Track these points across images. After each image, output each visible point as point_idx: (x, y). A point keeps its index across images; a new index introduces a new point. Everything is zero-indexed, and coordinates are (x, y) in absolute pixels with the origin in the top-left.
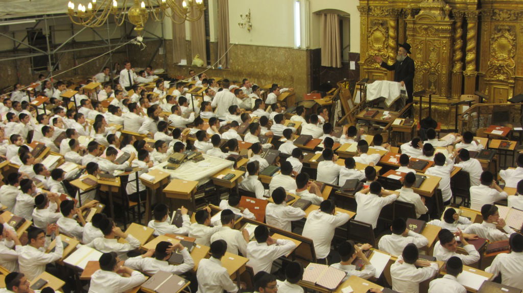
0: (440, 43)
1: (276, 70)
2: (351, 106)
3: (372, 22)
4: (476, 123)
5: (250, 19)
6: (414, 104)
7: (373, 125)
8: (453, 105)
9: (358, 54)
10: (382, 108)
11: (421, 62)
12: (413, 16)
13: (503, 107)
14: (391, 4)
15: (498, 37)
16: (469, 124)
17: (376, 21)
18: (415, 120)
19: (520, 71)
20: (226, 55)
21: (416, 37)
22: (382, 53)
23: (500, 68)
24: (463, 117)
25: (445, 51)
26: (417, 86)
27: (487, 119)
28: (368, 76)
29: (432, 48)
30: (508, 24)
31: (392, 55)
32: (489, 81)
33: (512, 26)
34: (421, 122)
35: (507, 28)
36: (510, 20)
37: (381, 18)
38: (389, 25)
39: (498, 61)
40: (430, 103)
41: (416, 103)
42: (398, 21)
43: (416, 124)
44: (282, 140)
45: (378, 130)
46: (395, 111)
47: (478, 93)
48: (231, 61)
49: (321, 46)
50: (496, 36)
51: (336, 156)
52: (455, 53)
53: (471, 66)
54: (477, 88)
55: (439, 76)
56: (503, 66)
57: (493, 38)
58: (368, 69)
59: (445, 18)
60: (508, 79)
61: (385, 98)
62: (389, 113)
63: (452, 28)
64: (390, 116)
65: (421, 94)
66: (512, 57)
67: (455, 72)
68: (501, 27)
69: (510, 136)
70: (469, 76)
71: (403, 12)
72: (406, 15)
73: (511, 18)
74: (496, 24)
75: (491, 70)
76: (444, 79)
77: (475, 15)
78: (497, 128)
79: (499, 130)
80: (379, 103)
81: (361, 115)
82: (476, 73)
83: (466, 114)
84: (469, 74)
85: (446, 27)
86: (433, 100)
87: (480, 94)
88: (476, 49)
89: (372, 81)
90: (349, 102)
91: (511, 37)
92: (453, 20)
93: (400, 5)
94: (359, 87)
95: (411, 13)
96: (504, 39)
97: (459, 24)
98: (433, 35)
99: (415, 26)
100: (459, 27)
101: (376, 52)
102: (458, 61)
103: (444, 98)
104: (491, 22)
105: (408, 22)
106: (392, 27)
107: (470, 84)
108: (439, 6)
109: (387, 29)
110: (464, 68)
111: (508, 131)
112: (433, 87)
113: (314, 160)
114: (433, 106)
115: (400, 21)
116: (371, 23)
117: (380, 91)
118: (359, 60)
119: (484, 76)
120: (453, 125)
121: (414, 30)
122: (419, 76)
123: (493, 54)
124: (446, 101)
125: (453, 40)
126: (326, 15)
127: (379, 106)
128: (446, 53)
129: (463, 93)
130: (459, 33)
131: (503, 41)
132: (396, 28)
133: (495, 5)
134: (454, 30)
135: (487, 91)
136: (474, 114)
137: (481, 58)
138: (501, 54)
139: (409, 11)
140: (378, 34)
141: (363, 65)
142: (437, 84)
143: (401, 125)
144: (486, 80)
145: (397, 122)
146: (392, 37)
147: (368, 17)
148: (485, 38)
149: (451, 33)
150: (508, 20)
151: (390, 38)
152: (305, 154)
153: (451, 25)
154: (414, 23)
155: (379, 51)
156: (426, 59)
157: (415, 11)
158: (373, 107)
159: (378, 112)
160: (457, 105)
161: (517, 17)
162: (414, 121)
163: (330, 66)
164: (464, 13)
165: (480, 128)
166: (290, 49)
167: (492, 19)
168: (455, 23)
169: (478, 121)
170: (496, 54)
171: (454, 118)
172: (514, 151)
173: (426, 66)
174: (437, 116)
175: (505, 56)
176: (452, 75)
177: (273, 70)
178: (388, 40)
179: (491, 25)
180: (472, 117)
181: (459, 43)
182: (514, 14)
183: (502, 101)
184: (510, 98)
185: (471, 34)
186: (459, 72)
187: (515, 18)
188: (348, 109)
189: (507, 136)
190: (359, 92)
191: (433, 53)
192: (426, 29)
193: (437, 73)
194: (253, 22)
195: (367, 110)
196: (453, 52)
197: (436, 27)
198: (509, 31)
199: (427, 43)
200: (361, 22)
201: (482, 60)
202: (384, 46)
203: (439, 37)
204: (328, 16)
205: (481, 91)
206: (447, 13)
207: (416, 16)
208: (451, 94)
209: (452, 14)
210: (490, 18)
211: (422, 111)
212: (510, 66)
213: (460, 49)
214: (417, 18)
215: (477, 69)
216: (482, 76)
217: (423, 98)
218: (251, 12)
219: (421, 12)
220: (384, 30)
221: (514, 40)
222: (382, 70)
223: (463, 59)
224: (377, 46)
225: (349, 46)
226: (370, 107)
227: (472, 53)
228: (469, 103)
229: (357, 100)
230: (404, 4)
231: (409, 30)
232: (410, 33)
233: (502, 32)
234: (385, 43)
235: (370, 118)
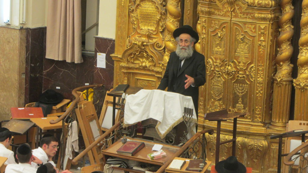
0: (255, 28)
2: (96, 134)
6: (207, 134)
7: (135, 168)
8: (274, 138)
9: (110, 40)
10: (151, 139)
11: (220, 59)
18: (208, 162)
21: (213, 17)
22: (154, 40)
24: (290, 160)
25: (264, 43)
26: (213, 103)
28: (128, 80)
29: (242, 37)
31: (171, 45)
34: (219, 166)
40: (235, 133)
41: (211, 132)
43: (210, 169)
46: (173, 145)
49: (47, 24)
52: (280, 47)
53: (306, 71)
55: (252, 86)
58: (129, 68)
61: (156, 121)
62: (162, 148)
63: (276, 4)
64: (165, 154)
65: (219, 116)
67: (279, 80)
70: (303, 88)
76: (260, 92)
80: (145, 129)
81: (113, 149)
83: (296, 154)
84: (302, 85)
85: (267, 2)
86: (240, 127)
89: (136, 90)
90: (93, 125)
94: (111, 99)
98: (244, 14)
100: (288, 3)
101: (144, 39)
102: (284, 61)
103: (260, 124)
110: (294, 73)
112: (240, 105)
114: (239, 139)
117: (147, 108)
118: (113, 52)
120: (272, 172)
121: (211, 3)
122: (216, 84)
124: (262, 130)
125: (277, 25)
127: (145, 135)
128: (264, 46)
129: (291, 117)
130: (288, 12)
134: (279, 7)
140: (148, 7)
141: (120, 60)
142: (247, 100)
143: (184, 170)
145: (177, 164)
146: (171, 14)
149: (274, 11)
151: (168, 15)
155: (149, 37)
156: (230, 56)
158: (136, 136)
159: (143, 145)
160: (281, 139)
162: (205, 164)
163: (61, 59)
171: (276, 162)
173: (229, 68)
174: (245, 156)
176: (275, 85)
178: (165, 19)
180: (306, 159)
181: (288, 29)
186: (286, 81)
188: (91, 137)
190: (110, 108)
191: (242, 46)
192: (231, 3)
193: (249, 80)
195: (125, 142)
196: (277, 44)
197: (250, 1)
199: (231, 28)
202: (157, 28)
203: (253, 18)
208: (271, 117)
211: (221, 146)
213: (288, 40)
217: (222, 123)
220: (159, 1)
222: (153, 71)
223: (293, 59)
224: (145, 28)
225: (97, 25)
226: (130, 135)
228: (302, 136)
229: (107, 123)
231: (202, 4)
232: (203, 9)
234: (161, 24)
235: (130, 155)
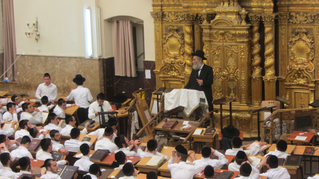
0: (238, 48)
1: (67, 81)
2: (148, 117)
3: (166, 28)
4: (279, 130)
5: (37, 28)
6: (214, 113)
7: (173, 136)
8: (254, 112)
9: (153, 62)
10: (181, 118)
11: (218, 68)
12: (209, 21)
13: (305, 112)
14: (186, 10)
15: (296, 41)
16: (272, 131)
17: (171, 27)
18: (217, 130)
20: (13, 67)
21: (212, 43)
22: (179, 60)
23: (300, 72)
24: (265, 124)
26: (216, 94)
27: (290, 125)
28: (165, 85)
29: (230, 54)
30: (305, 26)
31: (188, 62)
32: (289, 85)
33: (309, 29)
34: (223, 131)
35: (304, 30)
36: (307, 23)
37: (176, 24)
38: (184, 32)
39: (297, 64)
40: (231, 111)
41: (217, 111)
42: (193, 26)
43: (218, 133)
44: (77, 156)
45: (178, 142)
46: (195, 121)
47: (279, 98)
48: (18, 73)
49: (114, 55)
50: (294, 39)
51: (137, 171)
52: (253, 58)
53: (270, 71)
54: (277, 94)
55: (239, 82)
56: (303, 70)
57: (291, 42)
58: (165, 78)
59: (241, 22)
60: (308, 83)
61: (183, 108)
62: (189, 123)
63: (249, 33)
64: (190, 126)
65: (221, 101)
66: (311, 61)
67: (254, 77)
68: (299, 30)
69: (314, 141)
70: (269, 81)
71: (198, 18)
72: (201, 20)
73: (307, 21)
74: (294, 27)
75: (290, 75)
76: (244, 86)
77: (272, 19)
78: (301, 134)
79: (302, 135)
80: (178, 112)
81: (160, 126)
82: (276, 77)
83: (269, 120)
84: (268, 79)
85: (243, 32)
86: (234, 107)
87: (281, 99)
88: (274, 53)
89: (170, 90)
90: (146, 113)
91: (308, 41)
92: (250, 25)
93: (194, 11)
94: (156, 96)
95: (207, 18)
96: (302, 42)
97: (256, 28)
98: (230, 40)
99: (211, 32)
100: (256, 31)
101: (172, 59)
102: (256, 66)
103: (245, 104)
104: (288, 25)
105: (204, 27)
106: (188, 33)
107: (270, 89)
108: (235, 11)
109: (183, 35)
110: (263, 73)
111: (312, 136)
113: (112, 176)
114: (233, 114)
115: (196, 27)
116: (165, 29)
117: (178, 100)
118: (154, 68)
119: (284, 81)
120: (255, 132)
121: (210, 35)
122: (217, 83)
123: (292, 58)
124: (247, 108)
125: (251, 45)
126: (118, 22)
127: (178, 116)
128: (244, 58)
129: (263, 99)
130: (257, 37)
131: (301, 44)
132: (192, 34)
133: (291, 8)
134: (251, 35)
135: (288, 96)
136: (277, 120)
137: (280, 63)
138: (300, 58)
139: (205, 17)
140: (173, 41)
141: (159, 73)
142: (237, 90)
143: (203, 135)
144: (286, 85)
145: (198, 132)
146: (187, 44)
147: (162, 23)
148: (283, 41)
149: (248, 37)
150: (305, 23)
151: (186, 44)
152: (103, 170)
153: (248, 29)
154: (210, 28)
155: (175, 58)
156: (224, 66)
157: (211, 16)
158: (172, 117)
159: (177, 122)
160: (258, 112)
161: (314, 20)
162: (215, 130)
163: (124, 75)
164: (261, 17)
165: (283, 135)
166: (81, 59)
167: (289, 22)
168: (251, 28)
169: (281, 127)
170: (295, 58)
171: (257, 126)
173: (224, 73)
174: (238, 124)
176: (252, 81)
177: (64, 81)
178: (184, 47)
179: (288, 28)
180: (275, 123)
181: (257, 47)
182: (311, 16)
183: (303, 105)
184: (311, 102)
185: (269, 38)
186: (258, 78)
187: (312, 21)
188: (146, 120)
189: (311, 141)
190: (155, 102)
191: (231, 59)
192: (223, 34)
193: (237, 79)
194: (41, 32)
195: (166, 121)
196: (251, 56)
197: (233, 32)
198: (306, 34)
199: (224, 49)
200: (155, 29)
201: (281, 64)
202: (179, 52)
203: (236, 42)
204: (121, 23)
205: (282, 96)
206: (243, 17)
207: (212, 21)
208: (251, 100)
209: (249, 18)
210: (286, 21)
211: (223, 119)
212: (309, 70)
213: (258, 54)
214: (213, 23)
215: (277, 74)
216: (282, 81)
217: (223, 106)
218: (38, 20)
219: (217, 17)
220: (179, 37)
221: (312, 43)
222: (179, 78)
223: (262, 64)
224: (172, 53)
225: (144, 53)
226: (169, 117)
227: (270, 57)
228: (271, 110)
229: (155, 110)
230: (199, 9)
231: (205, 36)
232: (206, 39)
233: (300, 35)
234: (182, 50)
235: (170, 129)
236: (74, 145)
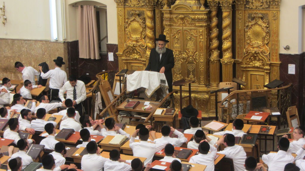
0: (197, 32)
2: (111, 98)
3: (129, 12)
4: (236, 110)
5: (4, 12)
6: (174, 94)
7: (135, 116)
8: (212, 93)
9: (115, 45)
10: (143, 99)
11: (178, 51)
12: (169, 6)
13: (261, 93)
15: (252, 25)
16: (229, 111)
17: (133, 12)
18: (177, 110)
19: (275, 58)
21: (173, 27)
22: (140, 43)
23: (256, 55)
24: (222, 104)
25: (202, 40)
26: (176, 76)
27: (246, 105)
28: (127, 66)
29: (190, 37)
30: (261, 12)
31: (150, 45)
32: (246, 68)
33: (265, 14)
34: (182, 111)
35: (260, 15)
36: (263, 8)
37: (138, 9)
38: (145, 16)
39: (253, 48)
40: (190, 92)
41: (176, 92)
42: (154, 11)
43: (178, 113)
44: (43, 135)
45: (139, 121)
46: (156, 101)
47: (235, 80)
49: (78, 38)
50: (250, 24)
52: (211, 41)
53: (228, 54)
54: (234, 76)
55: (197, 65)
56: (259, 53)
57: (248, 26)
58: (127, 60)
59: (200, 7)
60: (263, 65)
61: (145, 89)
62: (150, 104)
63: (208, 17)
64: (151, 106)
65: (180, 83)
66: (267, 44)
67: (212, 60)
68: (255, 15)
69: (269, 121)
70: (226, 64)
71: (159, 3)
72: (162, 5)
73: (263, 6)
74: (250, 12)
75: (247, 57)
76: (202, 68)
77: (229, 4)
78: (256, 114)
79: (258, 115)
80: (139, 93)
81: (122, 106)
82: (233, 60)
83: (226, 101)
84: (226, 62)
85: (202, 17)
86: (193, 88)
87: (238, 81)
88: (231, 36)
89: (132, 72)
90: (110, 93)
91: (264, 25)
92: (208, 10)
94: (118, 78)
95: (167, 3)
96: (258, 26)
97: (214, 13)
98: (190, 24)
99: (171, 16)
100: (214, 16)
101: (134, 43)
102: (215, 49)
103: (203, 86)
104: (245, 10)
105: (164, 12)
106: (149, 18)
107: (227, 71)
109: (144, 19)
110: (221, 56)
111: (266, 116)
112: (191, 76)
113: (77, 154)
114: (192, 95)
115: (157, 11)
116: (128, 14)
117: (140, 81)
118: (117, 51)
119: (241, 63)
120: (213, 112)
121: (171, 19)
122: (178, 64)
123: (249, 41)
124: (205, 89)
125: (209, 29)
126: (82, 7)
127: (139, 97)
128: (203, 42)
129: (221, 80)
130: (215, 21)
131: (257, 28)
132: (153, 19)
134: (209, 19)
135: (244, 78)
136: (233, 101)
137: (237, 46)
138: (256, 42)
139: (165, 2)
140: (135, 25)
141: (122, 56)
142: (196, 72)
143: (163, 115)
144: (243, 67)
145: (159, 112)
146: (149, 28)
147: (124, 8)
148: (240, 26)
149: (207, 21)
150: (261, 8)
151: (147, 28)
152: (67, 148)
153: (207, 14)
154: (171, 13)
155: (137, 41)
156: (184, 49)
157: (171, 2)
158: (134, 98)
159: (139, 103)
160: (216, 93)
161: (269, 5)
163: (88, 58)
164: (219, 2)
165: (239, 114)
166: (47, 42)
167: (245, 7)
168: (210, 12)
169: (238, 107)
170: (251, 41)
171: (214, 106)
172: (273, 136)
173: (184, 55)
174: (197, 104)
175: (260, 43)
176: (210, 63)
178: (145, 31)
179: (245, 13)
180: (231, 103)
181: (215, 31)
182: (266, 2)
183: (259, 87)
184: (266, 83)
185: (226, 22)
186: (216, 60)
187: (267, 6)
188: (109, 101)
189: (266, 121)
190: (118, 83)
191: (190, 42)
192: (182, 19)
193: (196, 62)
194: (7, 16)
195: (128, 101)
196: (210, 40)
197: (193, 17)
198: (262, 18)
199: (183, 33)
200: (118, 14)
201: (238, 48)
202: (141, 36)
203: (196, 26)
204: (85, 7)
205: (238, 78)
206: (202, 2)
207: (172, 6)
208: (209, 81)
209: (207, 4)
210: (243, 6)
211: (183, 100)
212: (265, 53)
213: (216, 37)
214: (174, 7)
215: (234, 56)
216: (238, 64)
217: (182, 87)
218: (5, 5)
219: (177, 2)
220: (141, 21)
221: (268, 28)
222: (140, 60)
223: (220, 47)
224: (134, 36)
225: (107, 37)
226: (131, 98)
227: (228, 41)
228: (228, 91)
229: (117, 91)
231: (166, 20)
232: (166, 23)
233: (256, 20)
234: (143, 34)
235: (132, 109)
236: (39, 124)
